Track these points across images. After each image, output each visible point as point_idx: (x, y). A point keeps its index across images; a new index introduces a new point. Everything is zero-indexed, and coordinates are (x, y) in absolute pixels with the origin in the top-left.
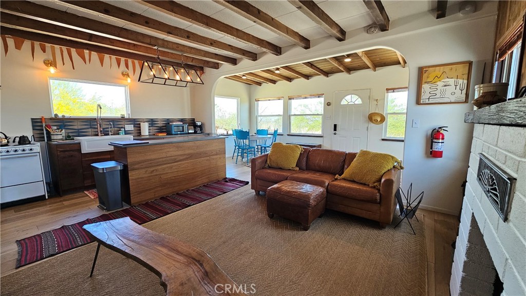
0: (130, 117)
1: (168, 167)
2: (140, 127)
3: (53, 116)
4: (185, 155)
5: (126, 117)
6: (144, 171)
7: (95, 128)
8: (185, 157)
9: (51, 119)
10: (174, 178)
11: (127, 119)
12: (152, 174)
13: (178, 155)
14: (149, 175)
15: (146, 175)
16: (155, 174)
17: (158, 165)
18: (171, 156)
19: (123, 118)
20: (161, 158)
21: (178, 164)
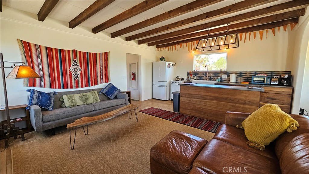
0: (226, 71)
1: (198, 101)
2: (230, 77)
3: (193, 71)
4: (211, 96)
5: (223, 70)
6: (186, 98)
7: (209, 77)
8: (211, 98)
9: (192, 72)
10: (202, 109)
11: (223, 72)
12: (190, 102)
13: (206, 95)
14: (188, 102)
15: (187, 101)
16: (191, 102)
17: (193, 98)
18: (202, 95)
19: (221, 72)
20: (195, 94)
21: (205, 101)
